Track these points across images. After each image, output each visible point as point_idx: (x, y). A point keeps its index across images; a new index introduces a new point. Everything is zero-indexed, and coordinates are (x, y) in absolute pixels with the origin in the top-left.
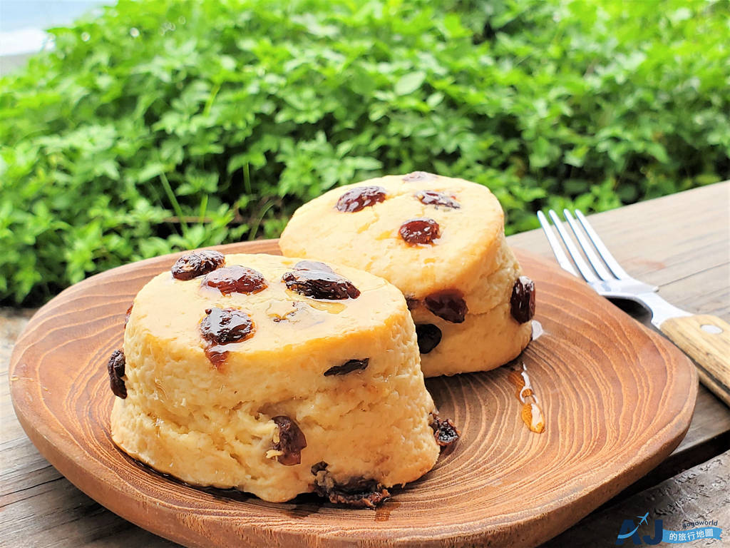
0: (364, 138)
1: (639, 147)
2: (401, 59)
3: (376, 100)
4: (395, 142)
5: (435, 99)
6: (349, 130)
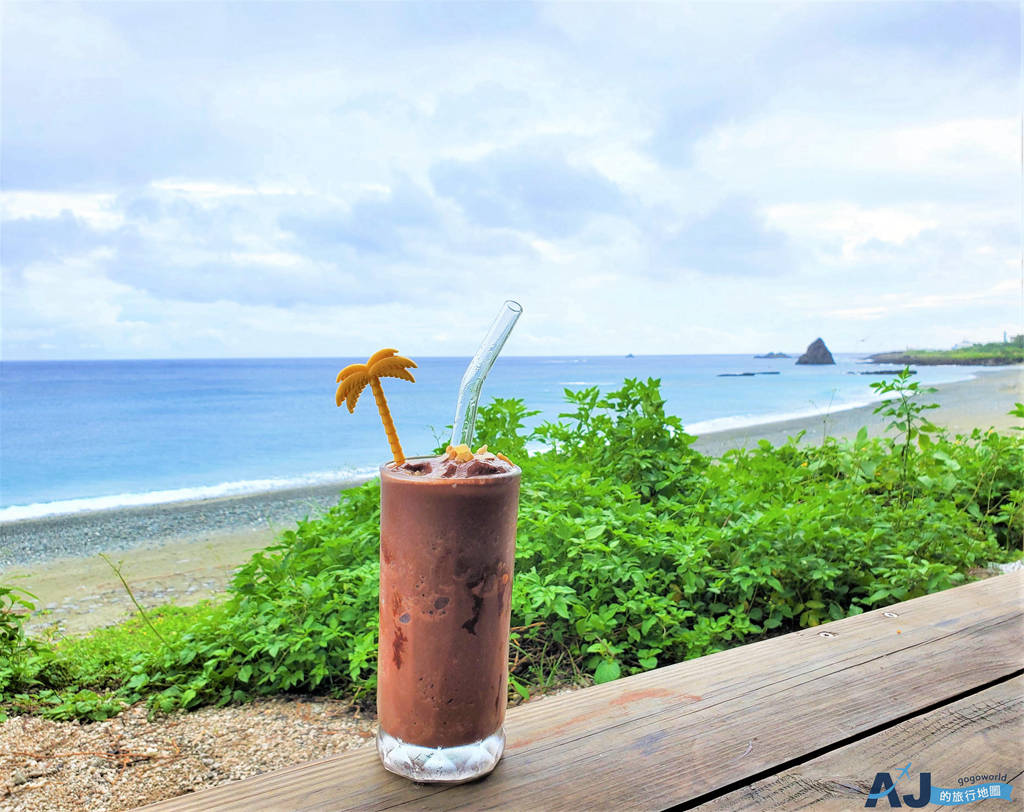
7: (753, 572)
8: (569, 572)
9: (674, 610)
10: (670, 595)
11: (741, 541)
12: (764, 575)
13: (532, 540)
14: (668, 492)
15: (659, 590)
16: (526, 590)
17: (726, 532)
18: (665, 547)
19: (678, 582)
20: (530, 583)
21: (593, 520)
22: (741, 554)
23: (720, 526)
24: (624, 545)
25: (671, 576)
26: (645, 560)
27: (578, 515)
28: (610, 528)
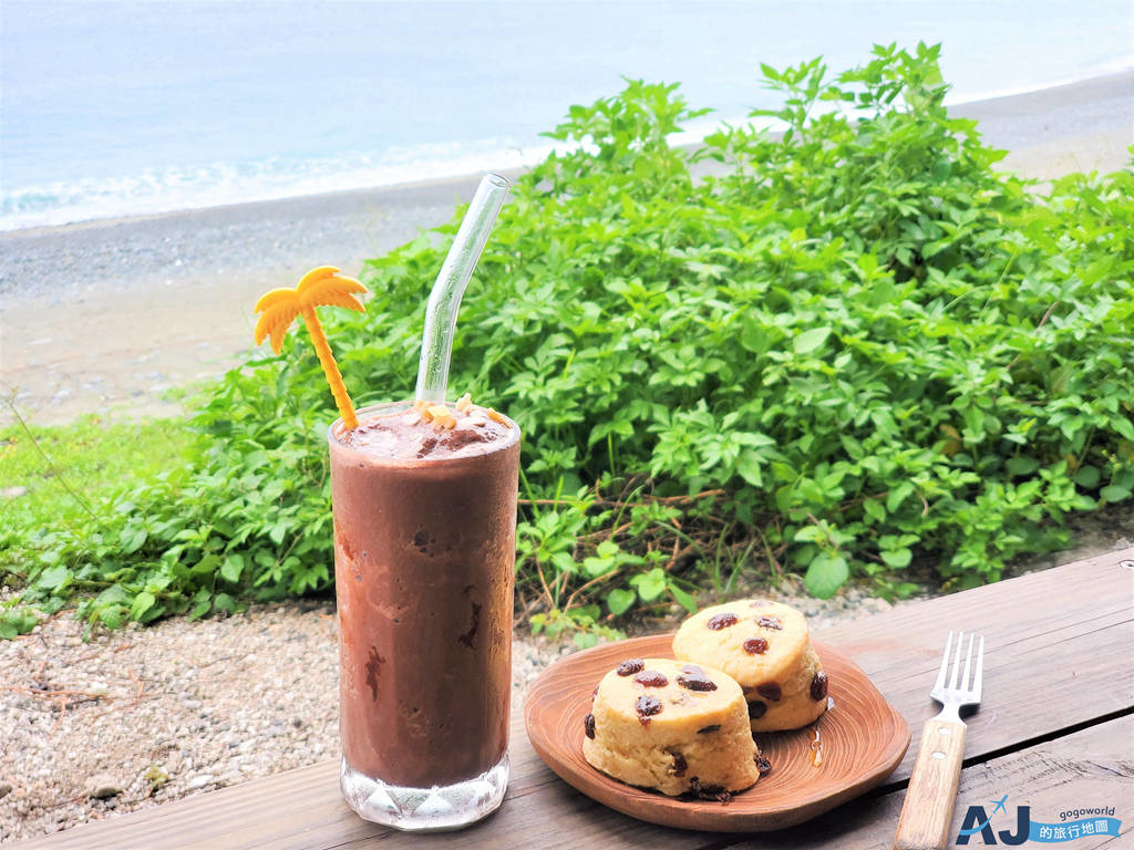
0: (755, 406)
1: (1102, 422)
2: (803, 307)
3: (771, 361)
4: (792, 412)
5: (843, 360)
6: (738, 394)
7: (1086, 407)
8: (766, 406)
9: (944, 472)
10: (939, 445)
11: (1071, 350)
12: (1105, 412)
13: (700, 352)
14: (945, 262)
15: (920, 436)
16: (692, 438)
17: (1046, 337)
18: (934, 363)
19: (956, 420)
20: (698, 428)
21: (809, 317)
22: (1069, 373)
23: (1035, 322)
24: (863, 360)
25: (941, 414)
26: (897, 387)
27: (782, 307)
28: (838, 332)
